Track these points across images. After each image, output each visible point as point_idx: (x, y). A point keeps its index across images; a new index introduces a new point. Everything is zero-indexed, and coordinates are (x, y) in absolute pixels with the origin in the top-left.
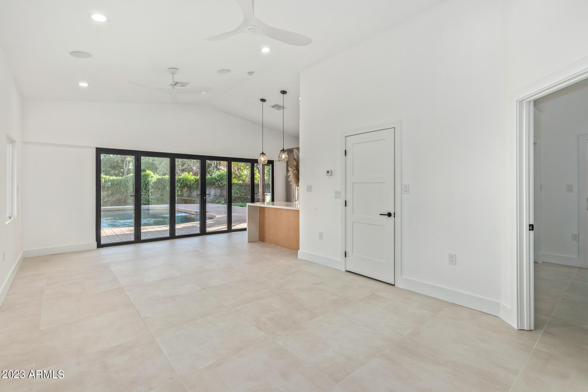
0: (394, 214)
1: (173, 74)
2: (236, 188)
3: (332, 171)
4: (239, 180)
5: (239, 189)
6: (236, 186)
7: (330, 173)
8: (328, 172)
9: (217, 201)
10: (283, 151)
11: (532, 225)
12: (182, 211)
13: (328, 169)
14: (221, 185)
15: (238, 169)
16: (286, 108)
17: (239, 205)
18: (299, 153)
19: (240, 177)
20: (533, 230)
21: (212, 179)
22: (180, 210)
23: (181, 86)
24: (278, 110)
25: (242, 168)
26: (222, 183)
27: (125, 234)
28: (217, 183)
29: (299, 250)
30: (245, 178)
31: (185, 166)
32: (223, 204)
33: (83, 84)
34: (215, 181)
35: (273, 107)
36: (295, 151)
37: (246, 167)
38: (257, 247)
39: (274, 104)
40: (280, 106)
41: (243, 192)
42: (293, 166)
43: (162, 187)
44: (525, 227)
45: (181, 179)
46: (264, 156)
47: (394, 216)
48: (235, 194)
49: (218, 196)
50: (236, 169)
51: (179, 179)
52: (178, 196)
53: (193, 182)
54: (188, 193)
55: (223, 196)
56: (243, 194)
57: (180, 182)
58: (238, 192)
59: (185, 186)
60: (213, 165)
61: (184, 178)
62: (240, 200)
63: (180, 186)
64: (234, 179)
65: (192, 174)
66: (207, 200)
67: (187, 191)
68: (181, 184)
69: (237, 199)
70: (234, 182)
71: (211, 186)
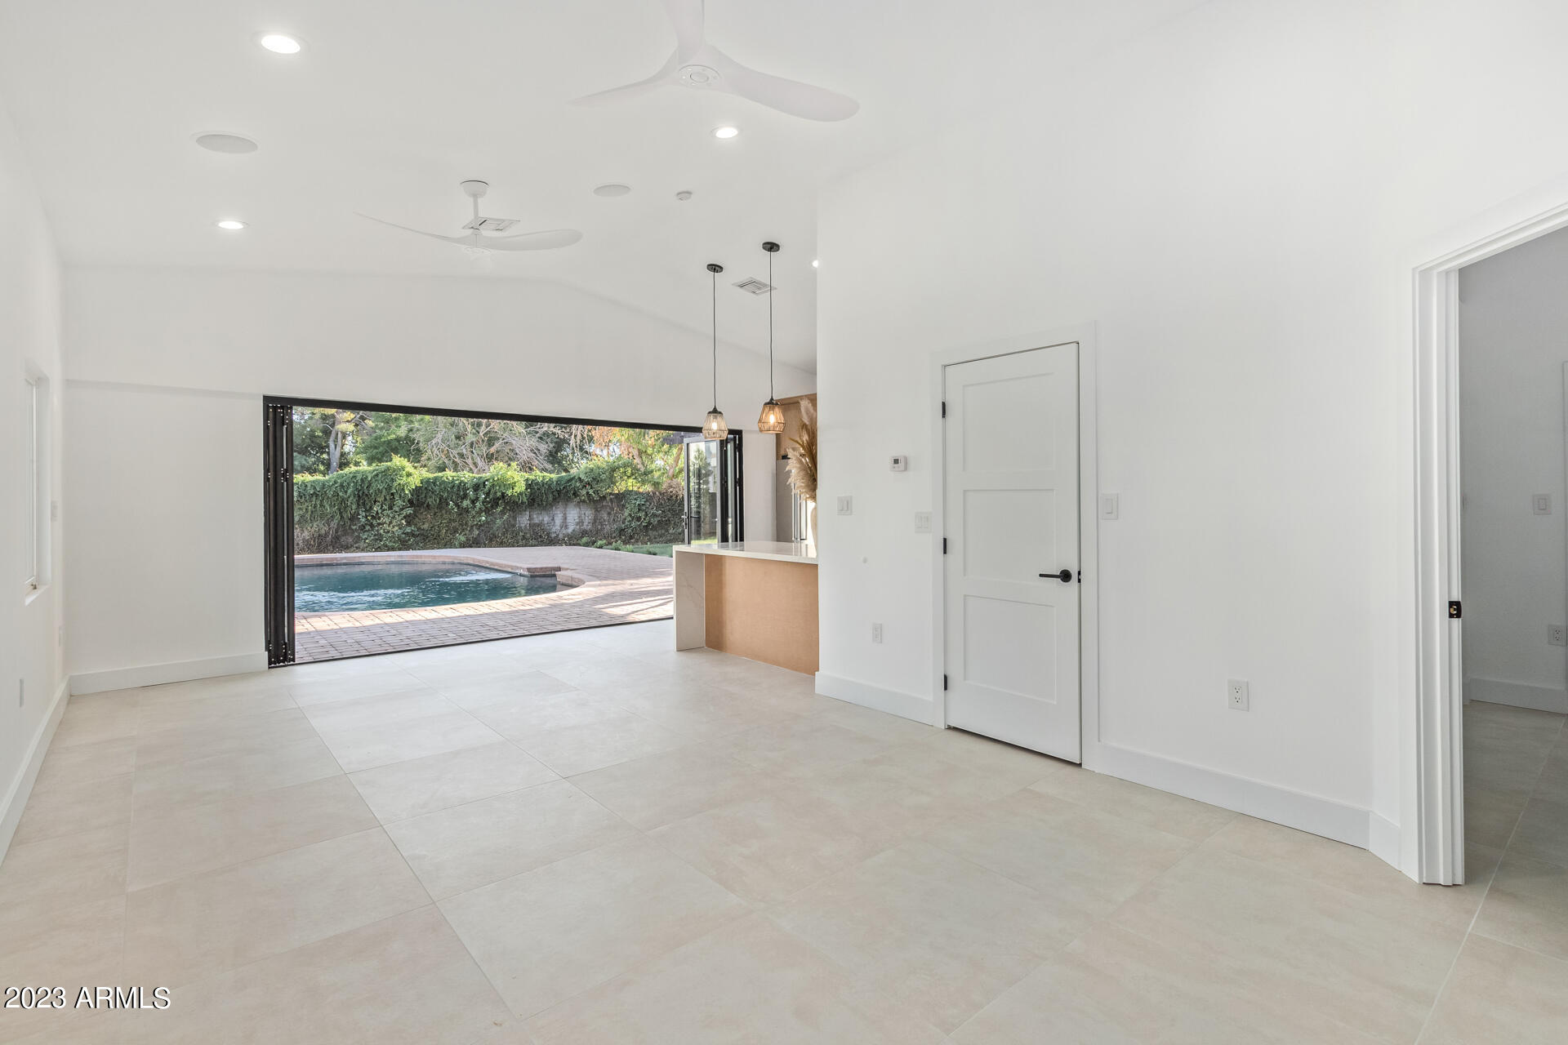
0: (1079, 573)
1: (475, 196)
2: (635, 503)
3: (906, 459)
4: (643, 482)
5: (644, 508)
6: (635, 499)
7: (901, 465)
8: (896, 461)
9: (585, 540)
10: (771, 404)
11: (1458, 604)
12: (492, 567)
13: (896, 455)
14: (596, 498)
15: (641, 453)
16: (776, 289)
17: (645, 549)
18: (816, 410)
19: (645, 474)
20: (1458, 615)
21: (570, 480)
22: (488, 565)
23: (493, 230)
24: (754, 295)
25: (650, 451)
26: (597, 491)
27: (341, 629)
28: (584, 492)
29: (818, 670)
30: (659, 477)
31: (496, 445)
32: (601, 547)
33: (231, 225)
34: (578, 484)
35: (742, 286)
36: (804, 404)
37: (661, 448)
38: (704, 664)
39: (744, 278)
40: (760, 283)
41: (654, 515)
42: (798, 446)
43: (436, 501)
44: (1440, 609)
45: (487, 480)
46: (719, 418)
47: (1079, 581)
48: (633, 520)
49: (587, 526)
50: (635, 452)
51: (482, 480)
52: (479, 526)
53: (521, 487)
54: (505, 517)
55: (599, 527)
56: (655, 521)
57: (484, 487)
58: (642, 514)
59: (499, 499)
60: (572, 442)
61: (496, 479)
62: (646, 535)
63: (485, 498)
64: (631, 480)
65: (516, 467)
66: (558, 535)
67: (503, 513)
68: (488, 494)
69: (638, 534)
70: (631, 489)
71: (568, 500)
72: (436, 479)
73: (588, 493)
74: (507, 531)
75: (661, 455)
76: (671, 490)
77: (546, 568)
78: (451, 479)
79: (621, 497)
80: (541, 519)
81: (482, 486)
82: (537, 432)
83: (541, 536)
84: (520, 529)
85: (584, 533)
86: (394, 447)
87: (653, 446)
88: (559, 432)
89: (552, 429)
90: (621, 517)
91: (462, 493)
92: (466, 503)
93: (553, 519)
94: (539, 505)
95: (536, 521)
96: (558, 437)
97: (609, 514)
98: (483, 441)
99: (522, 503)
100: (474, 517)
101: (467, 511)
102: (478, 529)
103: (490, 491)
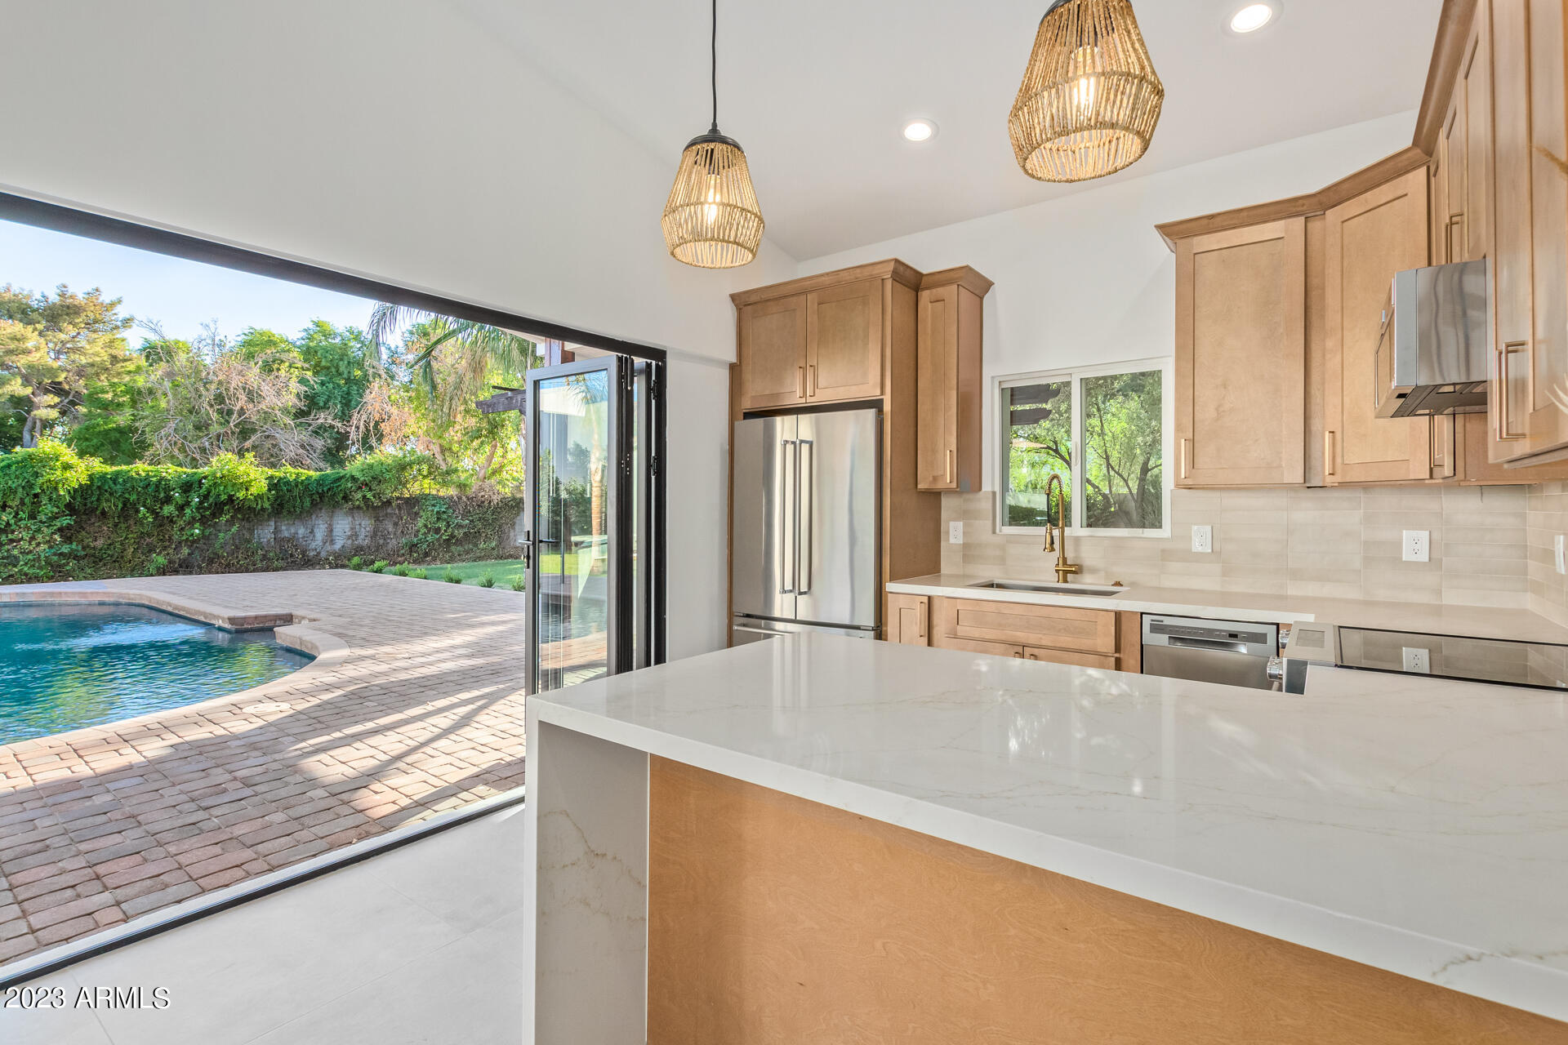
2: (433, 511)
4: (445, 484)
5: (445, 516)
6: (433, 505)
9: (356, 560)
12: (177, 612)
14: (377, 503)
15: (443, 450)
17: (445, 573)
19: (448, 473)
21: (340, 479)
25: (455, 448)
26: (379, 494)
28: (359, 495)
30: (467, 478)
31: (253, 438)
32: (379, 571)
34: (351, 485)
37: (469, 444)
41: (459, 526)
43: (116, 506)
45: (205, 478)
48: (429, 532)
49: (363, 540)
50: (436, 449)
51: (196, 477)
52: (192, 543)
53: (260, 486)
54: (234, 529)
55: (381, 542)
56: (459, 533)
57: (201, 488)
58: (442, 525)
59: (224, 504)
60: (353, 436)
61: (219, 475)
62: (447, 552)
63: (201, 503)
64: (427, 481)
65: (253, 459)
66: (319, 553)
67: (231, 522)
68: (206, 497)
69: (435, 550)
70: (427, 492)
71: (336, 506)
72: (118, 474)
73: (364, 497)
74: (237, 548)
75: (469, 452)
76: (483, 494)
77: (265, 616)
78: (143, 474)
79: (413, 503)
80: (293, 531)
81: (196, 485)
82: (310, 425)
83: (292, 555)
84: (260, 546)
85: (359, 550)
86: (113, 439)
87: (460, 443)
88: (340, 425)
89: (329, 421)
90: (412, 528)
91: (162, 495)
92: (168, 510)
93: (312, 532)
94: (289, 512)
95: (286, 534)
96: (338, 432)
97: (396, 524)
98: (233, 433)
99: (263, 509)
100: (182, 529)
101: (171, 520)
102: (190, 547)
103: (209, 493)
